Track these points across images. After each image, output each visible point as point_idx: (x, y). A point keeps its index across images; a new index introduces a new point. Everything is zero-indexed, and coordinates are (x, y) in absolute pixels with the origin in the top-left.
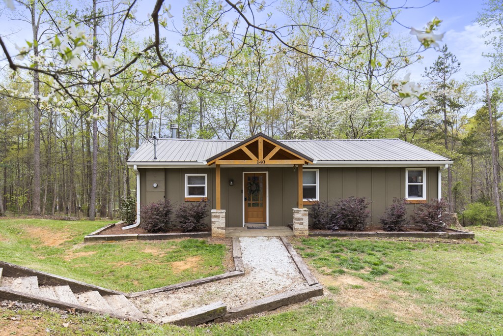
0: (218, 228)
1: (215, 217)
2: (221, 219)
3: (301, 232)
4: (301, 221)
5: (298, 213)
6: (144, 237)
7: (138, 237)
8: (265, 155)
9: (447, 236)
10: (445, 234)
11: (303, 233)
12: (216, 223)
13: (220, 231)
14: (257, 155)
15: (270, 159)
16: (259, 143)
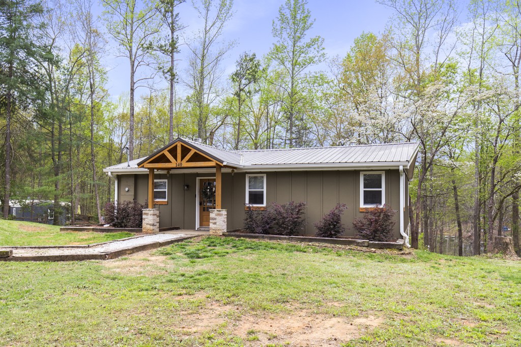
0: (147, 224)
1: (145, 214)
2: (149, 216)
3: (214, 231)
4: (215, 221)
5: (212, 213)
6: (97, 229)
7: (93, 230)
8: (182, 158)
9: (366, 244)
10: (364, 242)
11: (216, 232)
12: (146, 219)
13: (148, 227)
14: (176, 158)
15: (187, 162)
16: (178, 148)
